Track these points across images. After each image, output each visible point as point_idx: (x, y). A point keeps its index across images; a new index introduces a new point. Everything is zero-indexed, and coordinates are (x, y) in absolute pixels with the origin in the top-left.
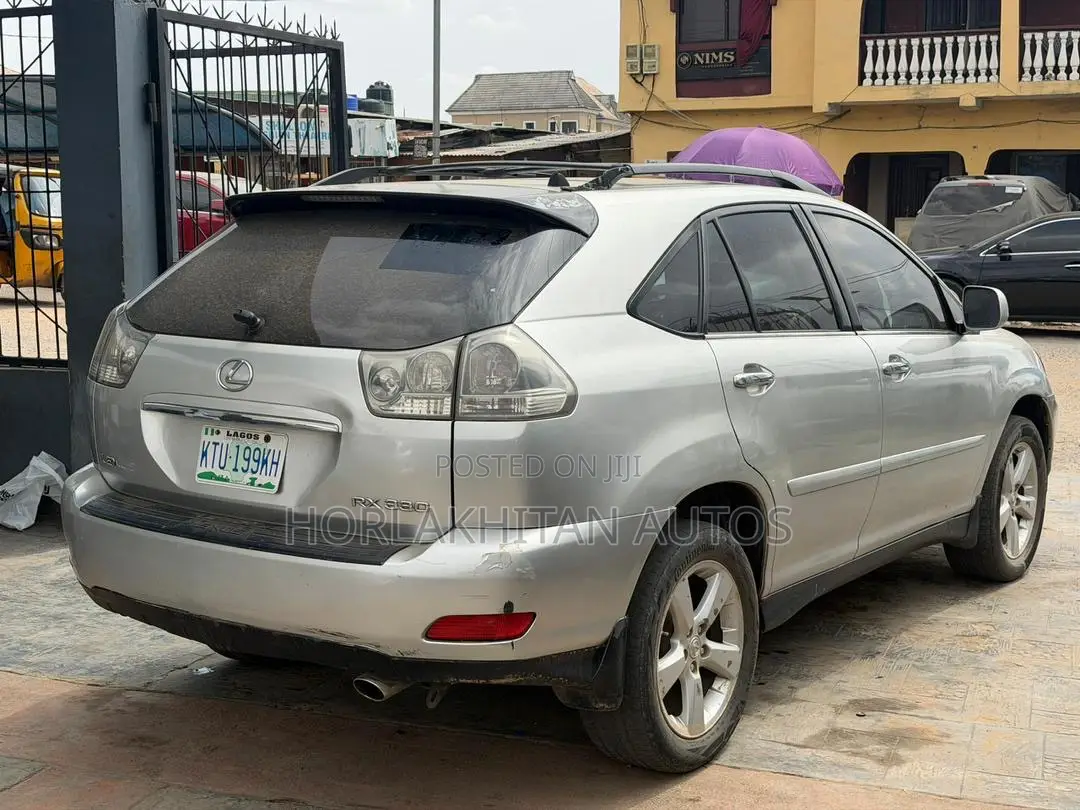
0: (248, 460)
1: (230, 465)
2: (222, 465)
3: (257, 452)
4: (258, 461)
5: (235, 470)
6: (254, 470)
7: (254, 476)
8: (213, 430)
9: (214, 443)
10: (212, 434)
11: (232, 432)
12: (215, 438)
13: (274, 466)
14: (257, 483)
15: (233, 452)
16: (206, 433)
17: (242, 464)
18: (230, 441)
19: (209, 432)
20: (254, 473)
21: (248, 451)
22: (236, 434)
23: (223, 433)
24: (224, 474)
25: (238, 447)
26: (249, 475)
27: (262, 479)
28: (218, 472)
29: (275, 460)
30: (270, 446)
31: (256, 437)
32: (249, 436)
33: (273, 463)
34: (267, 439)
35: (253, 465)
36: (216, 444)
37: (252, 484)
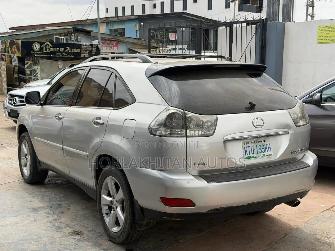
0: (261, 149)
1: (255, 152)
2: (253, 153)
3: (263, 146)
4: (264, 149)
5: (258, 153)
6: (264, 151)
7: (264, 153)
8: (246, 143)
9: (248, 147)
10: (246, 144)
11: (253, 142)
12: (248, 145)
13: (269, 149)
14: (265, 155)
15: (255, 148)
16: (244, 144)
17: (259, 151)
18: (253, 145)
19: (245, 144)
20: (264, 152)
21: (260, 146)
22: (254, 142)
23: (250, 143)
24: (254, 155)
25: (256, 146)
26: (262, 153)
27: (266, 154)
28: (252, 155)
29: (269, 147)
30: (266, 143)
31: (261, 141)
32: (259, 142)
33: (269, 148)
34: (265, 141)
35: (263, 150)
36: (249, 147)
37: (264, 156)
